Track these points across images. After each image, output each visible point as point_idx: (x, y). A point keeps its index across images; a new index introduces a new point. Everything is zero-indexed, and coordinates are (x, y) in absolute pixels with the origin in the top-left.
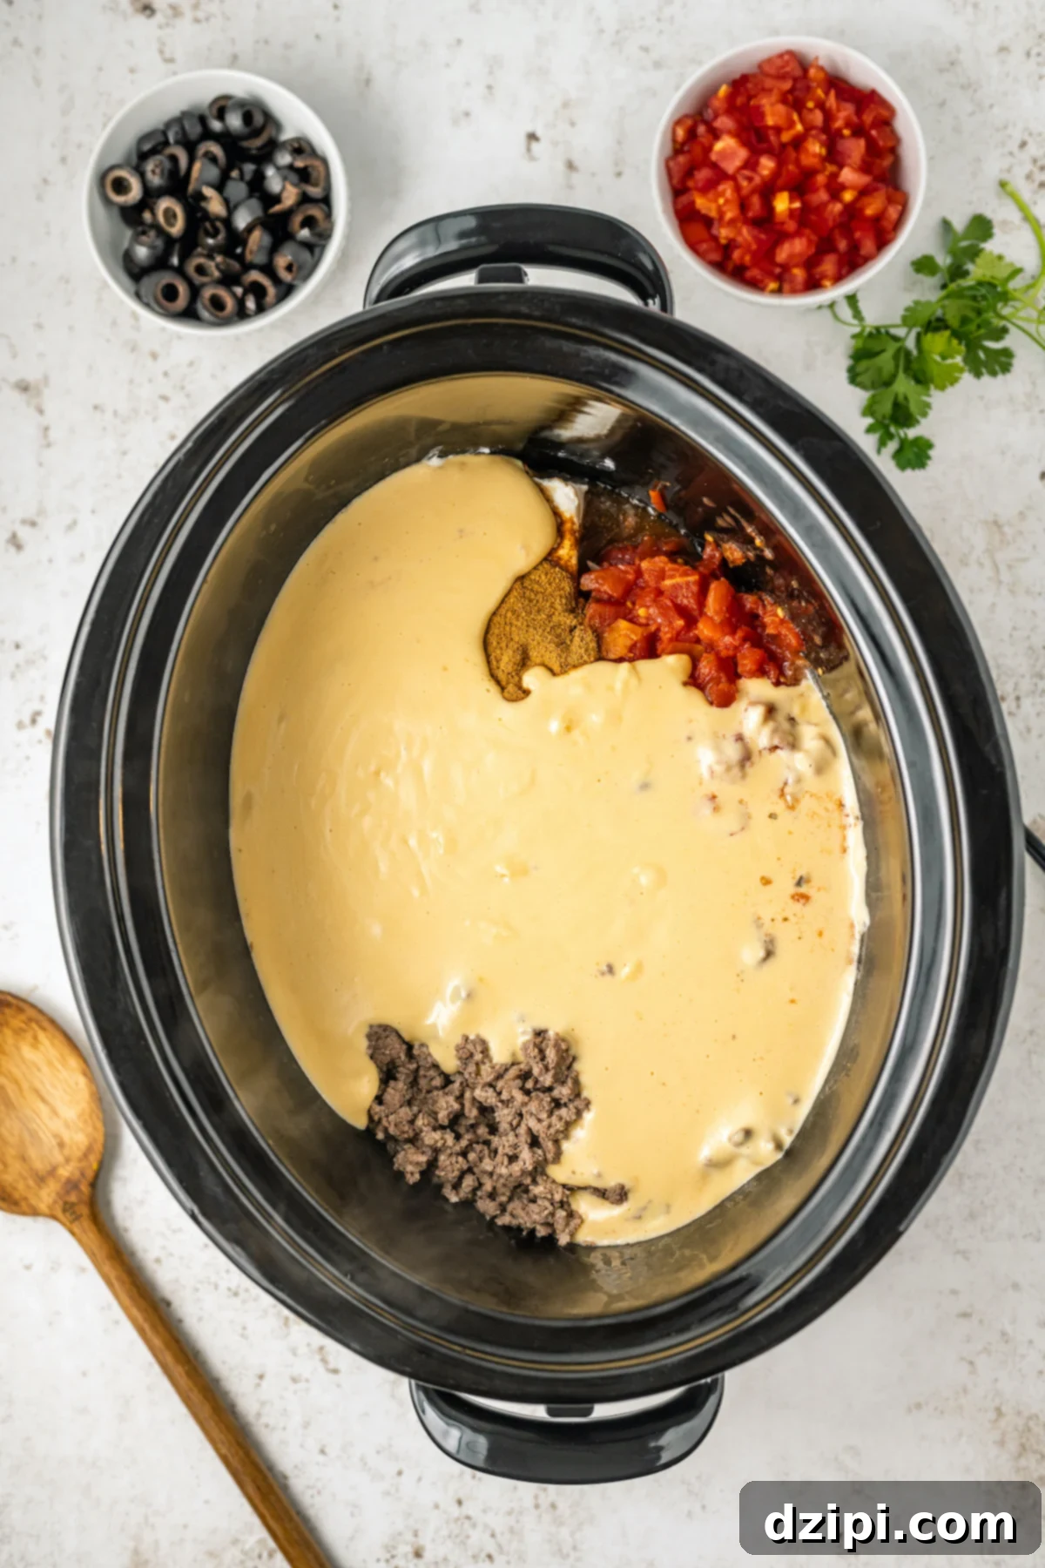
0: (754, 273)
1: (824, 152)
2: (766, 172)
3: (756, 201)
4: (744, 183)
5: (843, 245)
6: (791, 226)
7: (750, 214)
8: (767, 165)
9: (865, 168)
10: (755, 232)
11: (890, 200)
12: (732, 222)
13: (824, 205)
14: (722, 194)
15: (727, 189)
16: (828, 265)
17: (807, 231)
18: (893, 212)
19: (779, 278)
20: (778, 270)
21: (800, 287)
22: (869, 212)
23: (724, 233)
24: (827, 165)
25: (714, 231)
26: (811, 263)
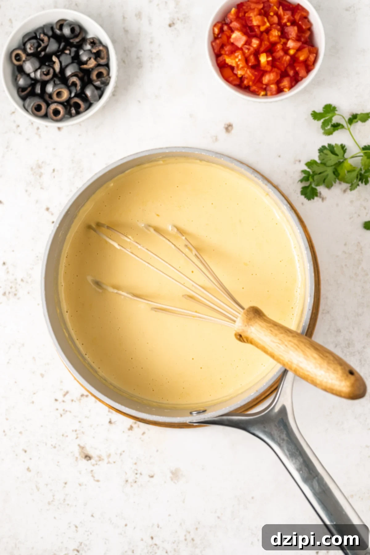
0: (254, 88)
1: (279, 34)
2: (255, 46)
3: (252, 58)
4: (246, 51)
5: (291, 73)
6: (268, 68)
7: (250, 64)
8: (255, 42)
9: (298, 39)
10: (253, 71)
11: (310, 52)
12: (242, 68)
13: (282, 57)
14: (237, 57)
15: (239, 55)
16: (286, 82)
17: (276, 69)
18: (312, 58)
19: (265, 89)
20: (264, 86)
21: (274, 93)
22: (302, 58)
23: (240, 73)
24: (281, 39)
25: (235, 72)
26: (278, 83)
